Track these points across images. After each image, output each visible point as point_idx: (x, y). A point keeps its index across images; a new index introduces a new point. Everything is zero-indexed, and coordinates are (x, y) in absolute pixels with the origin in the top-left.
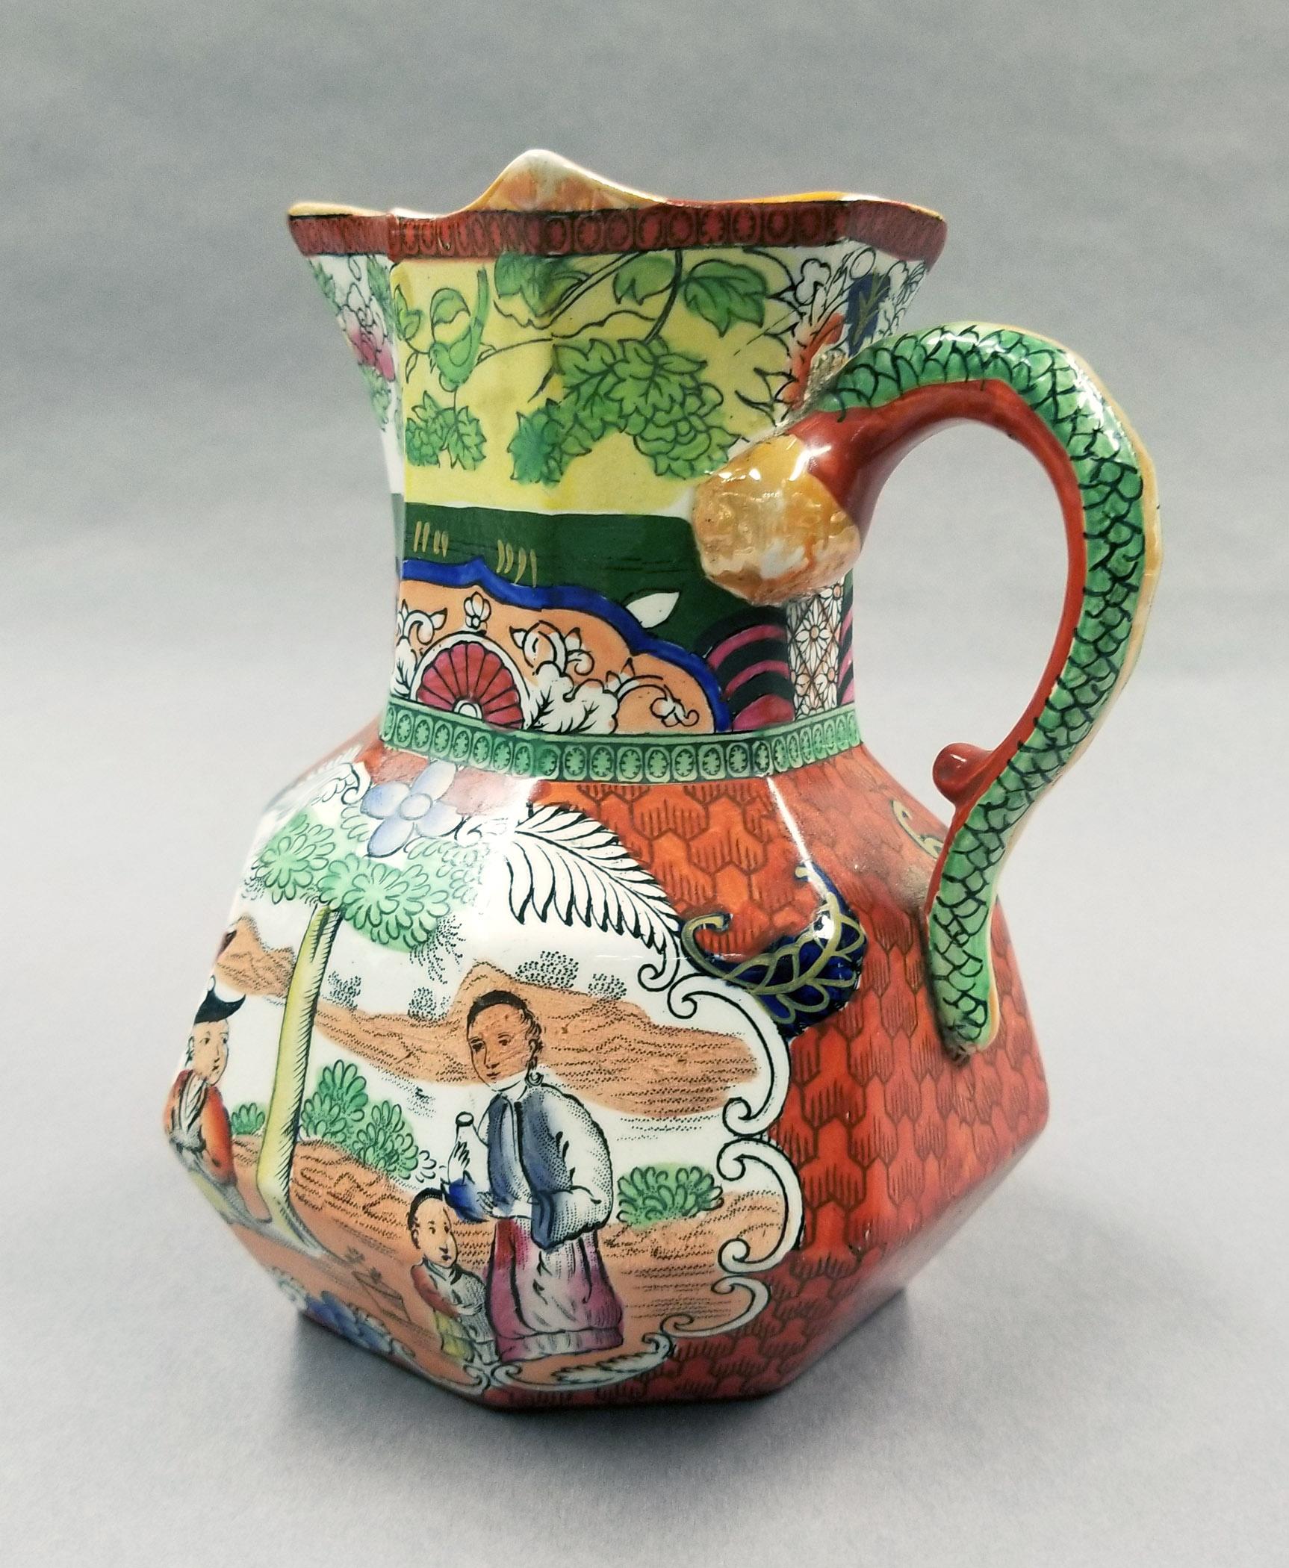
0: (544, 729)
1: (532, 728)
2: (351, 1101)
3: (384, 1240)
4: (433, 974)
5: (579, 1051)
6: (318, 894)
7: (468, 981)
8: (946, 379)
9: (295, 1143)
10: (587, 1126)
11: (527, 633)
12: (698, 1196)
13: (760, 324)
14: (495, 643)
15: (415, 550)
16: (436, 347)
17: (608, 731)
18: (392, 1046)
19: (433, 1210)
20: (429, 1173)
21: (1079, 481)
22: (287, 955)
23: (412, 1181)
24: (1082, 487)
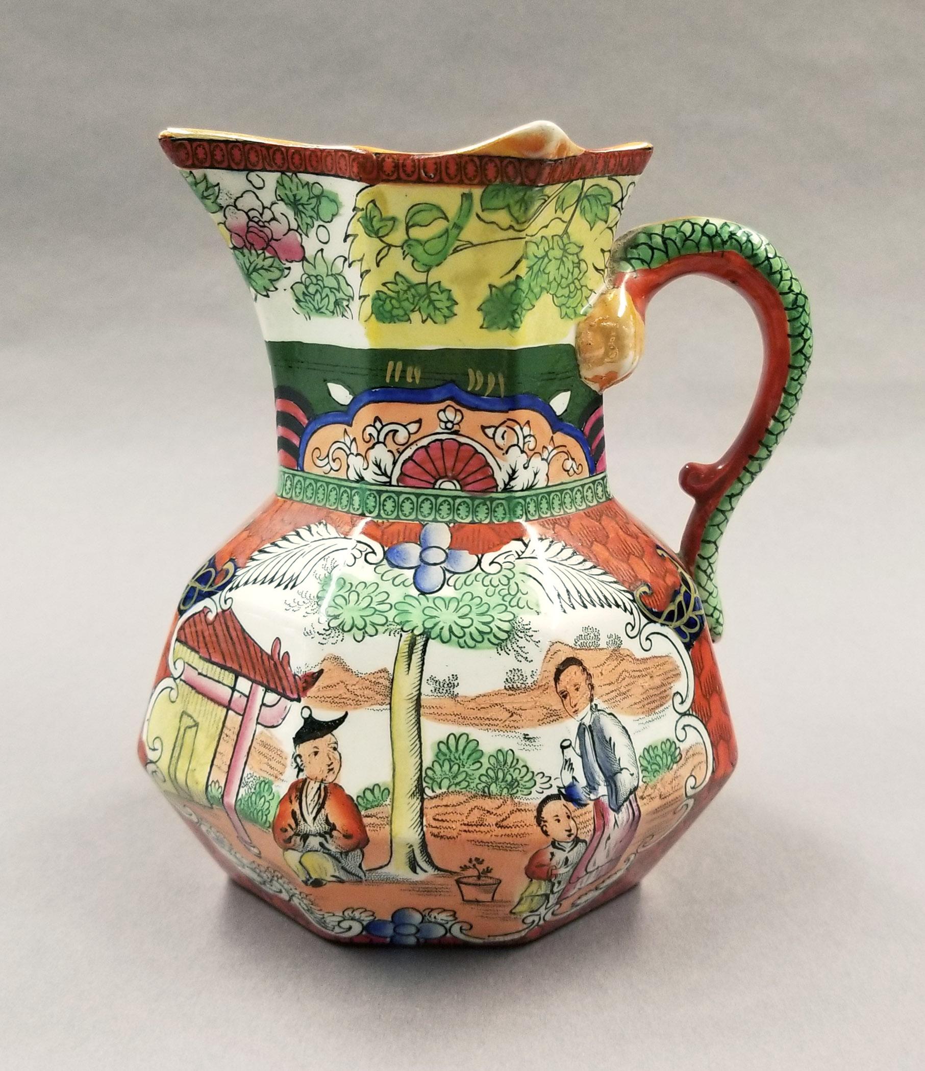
0: (515, 489)
1: (505, 490)
2: (468, 759)
3: (519, 840)
4: (520, 658)
5: (609, 684)
6: (399, 627)
7: (549, 656)
8: (699, 250)
9: (422, 800)
10: (620, 730)
11: (497, 428)
12: (671, 756)
13: (606, 222)
14: (468, 437)
15: (388, 380)
16: (408, 243)
17: (544, 485)
18: (495, 713)
19: (555, 808)
20: (547, 785)
21: (785, 306)
22: (382, 674)
23: (534, 794)
24: (787, 309)
